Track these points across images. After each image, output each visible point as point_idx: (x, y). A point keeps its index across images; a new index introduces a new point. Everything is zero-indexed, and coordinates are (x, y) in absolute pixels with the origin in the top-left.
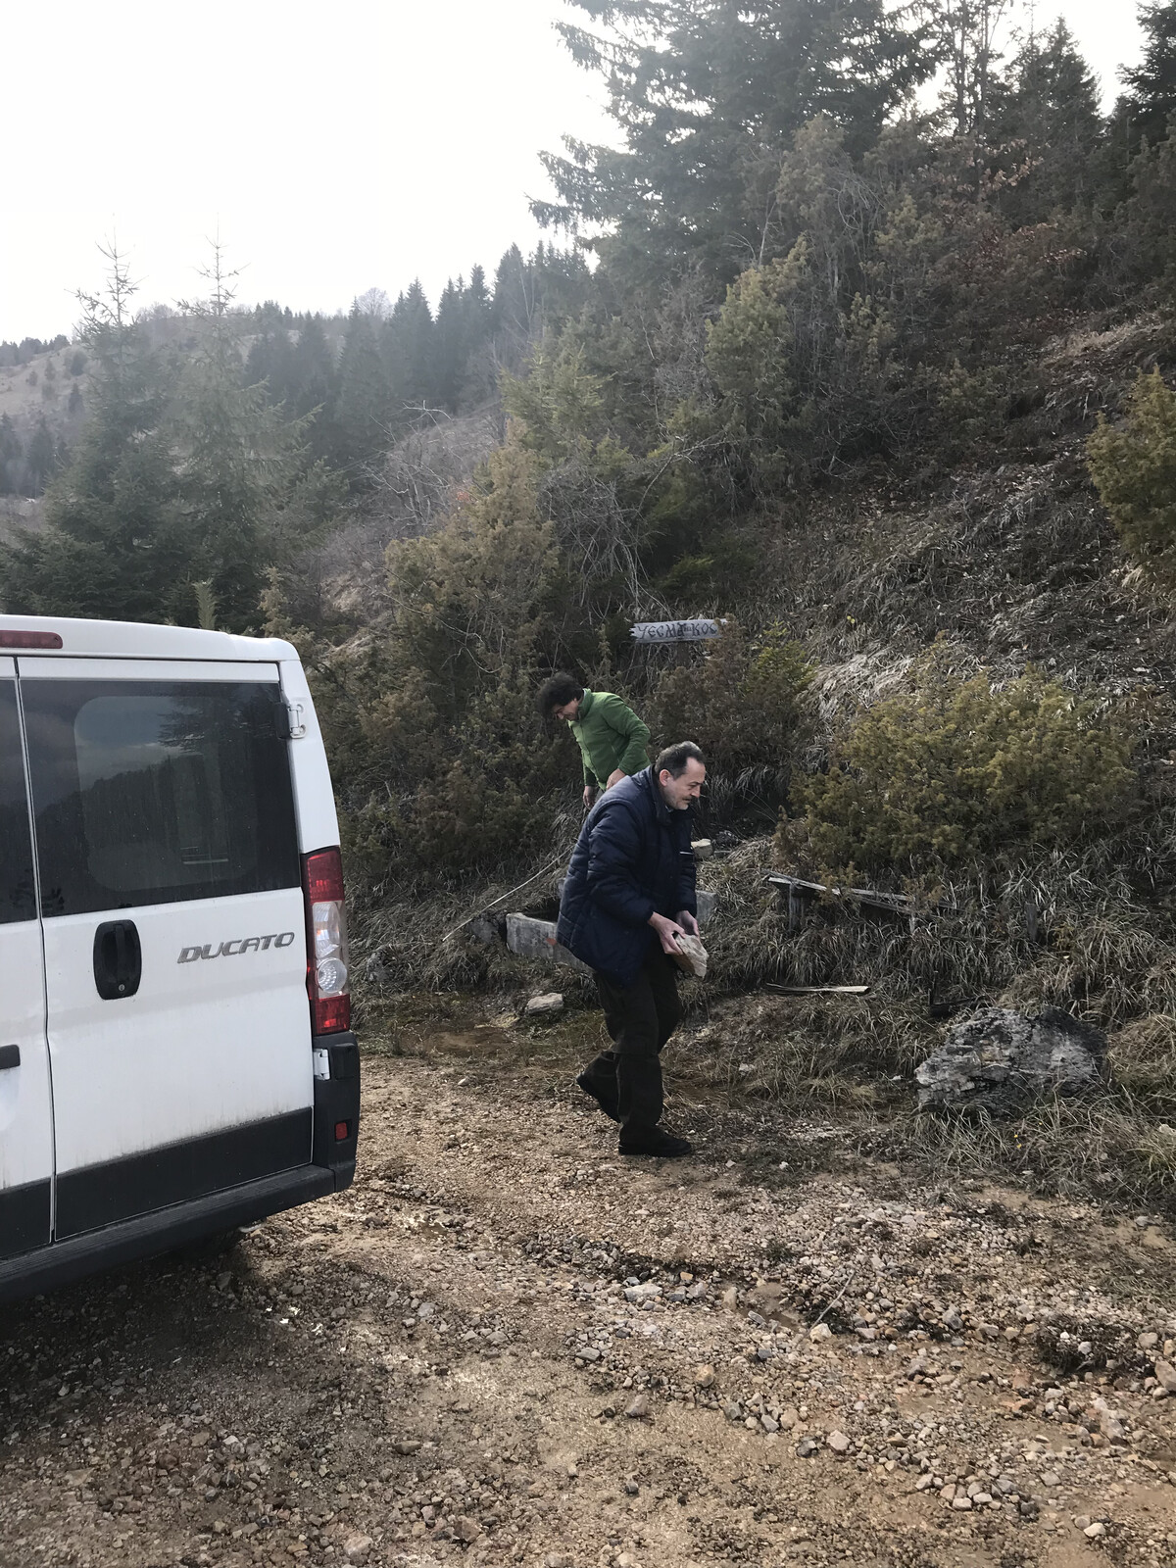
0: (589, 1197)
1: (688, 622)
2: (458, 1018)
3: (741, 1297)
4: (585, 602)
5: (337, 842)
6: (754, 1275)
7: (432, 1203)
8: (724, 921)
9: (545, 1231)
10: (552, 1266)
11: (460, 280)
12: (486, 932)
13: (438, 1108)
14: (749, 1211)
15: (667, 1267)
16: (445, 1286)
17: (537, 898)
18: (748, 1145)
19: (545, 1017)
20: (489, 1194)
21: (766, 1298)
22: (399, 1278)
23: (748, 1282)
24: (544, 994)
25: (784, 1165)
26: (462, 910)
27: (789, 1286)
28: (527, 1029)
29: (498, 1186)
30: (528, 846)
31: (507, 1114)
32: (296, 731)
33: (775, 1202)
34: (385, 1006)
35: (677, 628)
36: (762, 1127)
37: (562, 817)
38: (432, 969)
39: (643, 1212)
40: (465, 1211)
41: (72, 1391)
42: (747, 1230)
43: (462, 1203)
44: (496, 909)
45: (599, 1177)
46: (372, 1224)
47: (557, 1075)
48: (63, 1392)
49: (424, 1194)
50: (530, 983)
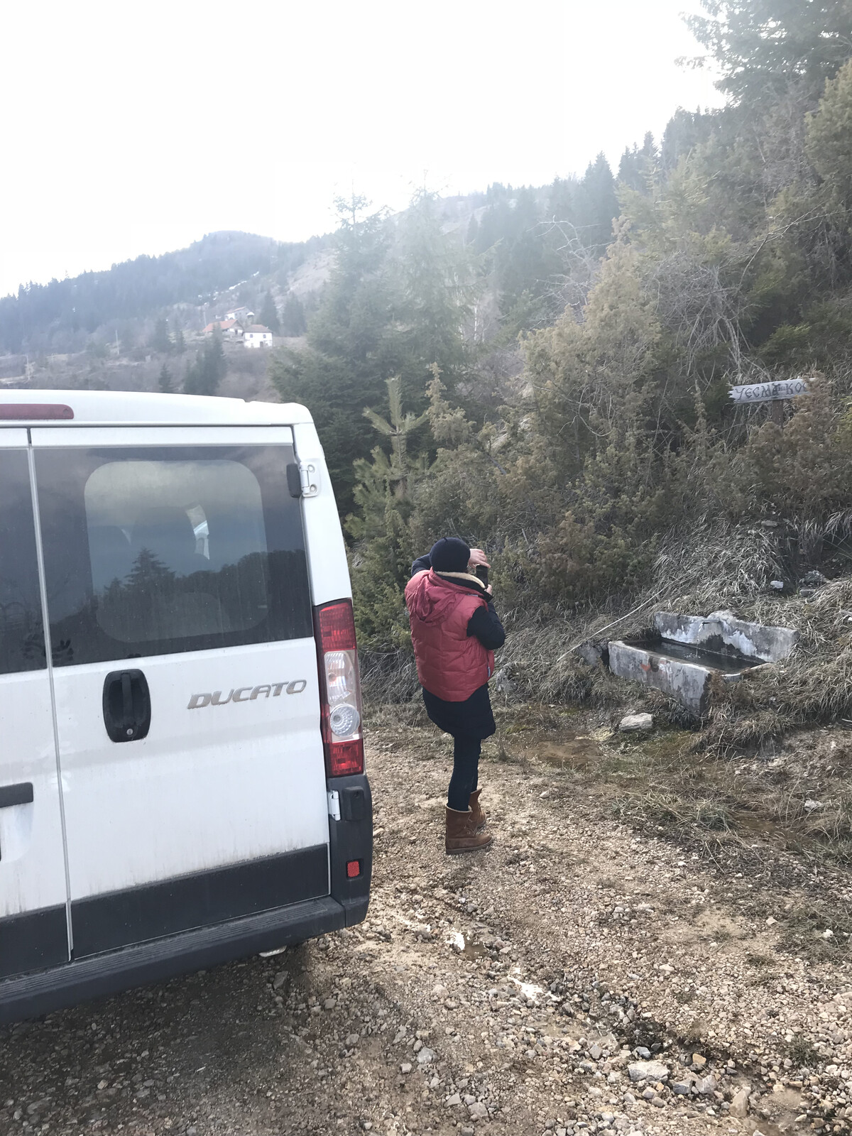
0: (619, 939)
1: (783, 383)
2: (564, 729)
3: (753, 1102)
4: (690, 374)
5: (348, 594)
6: (772, 1075)
7: (481, 921)
8: (804, 656)
9: (571, 971)
10: (569, 1015)
11: (635, 145)
12: (593, 656)
13: (517, 819)
14: (779, 989)
15: (681, 1042)
16: (449, 1030)
17: (637, 629)
18: (795, 901)
19: (637, 736)
20: (531, 920)
21: (782, 1110)
22: (412, 1012)
23: (765, 1083)
24: (636, 714)
25: (828, 933)
26: (575, 636)
27: (810, 1099)
28: (619, 744)
29: (541, 913)
30: (632, 583)
31: (573, 832)
32: (306, 490)
33: (810, 981)
34: (507, 713)
35: (772, 388)
36: (815, 879)
37: (664, 558)
38: (547, 685)
39: (667, 968)
40: (507, 934)
41: (110, 1086)
42: (773, 1014)
43: (507, 928)
44: (601, 637)
45: (634, 917)
46: (420, 938)
47: (627, 797)
48: (101, 1085)
49: (475, 910)
50: (626, 703)
